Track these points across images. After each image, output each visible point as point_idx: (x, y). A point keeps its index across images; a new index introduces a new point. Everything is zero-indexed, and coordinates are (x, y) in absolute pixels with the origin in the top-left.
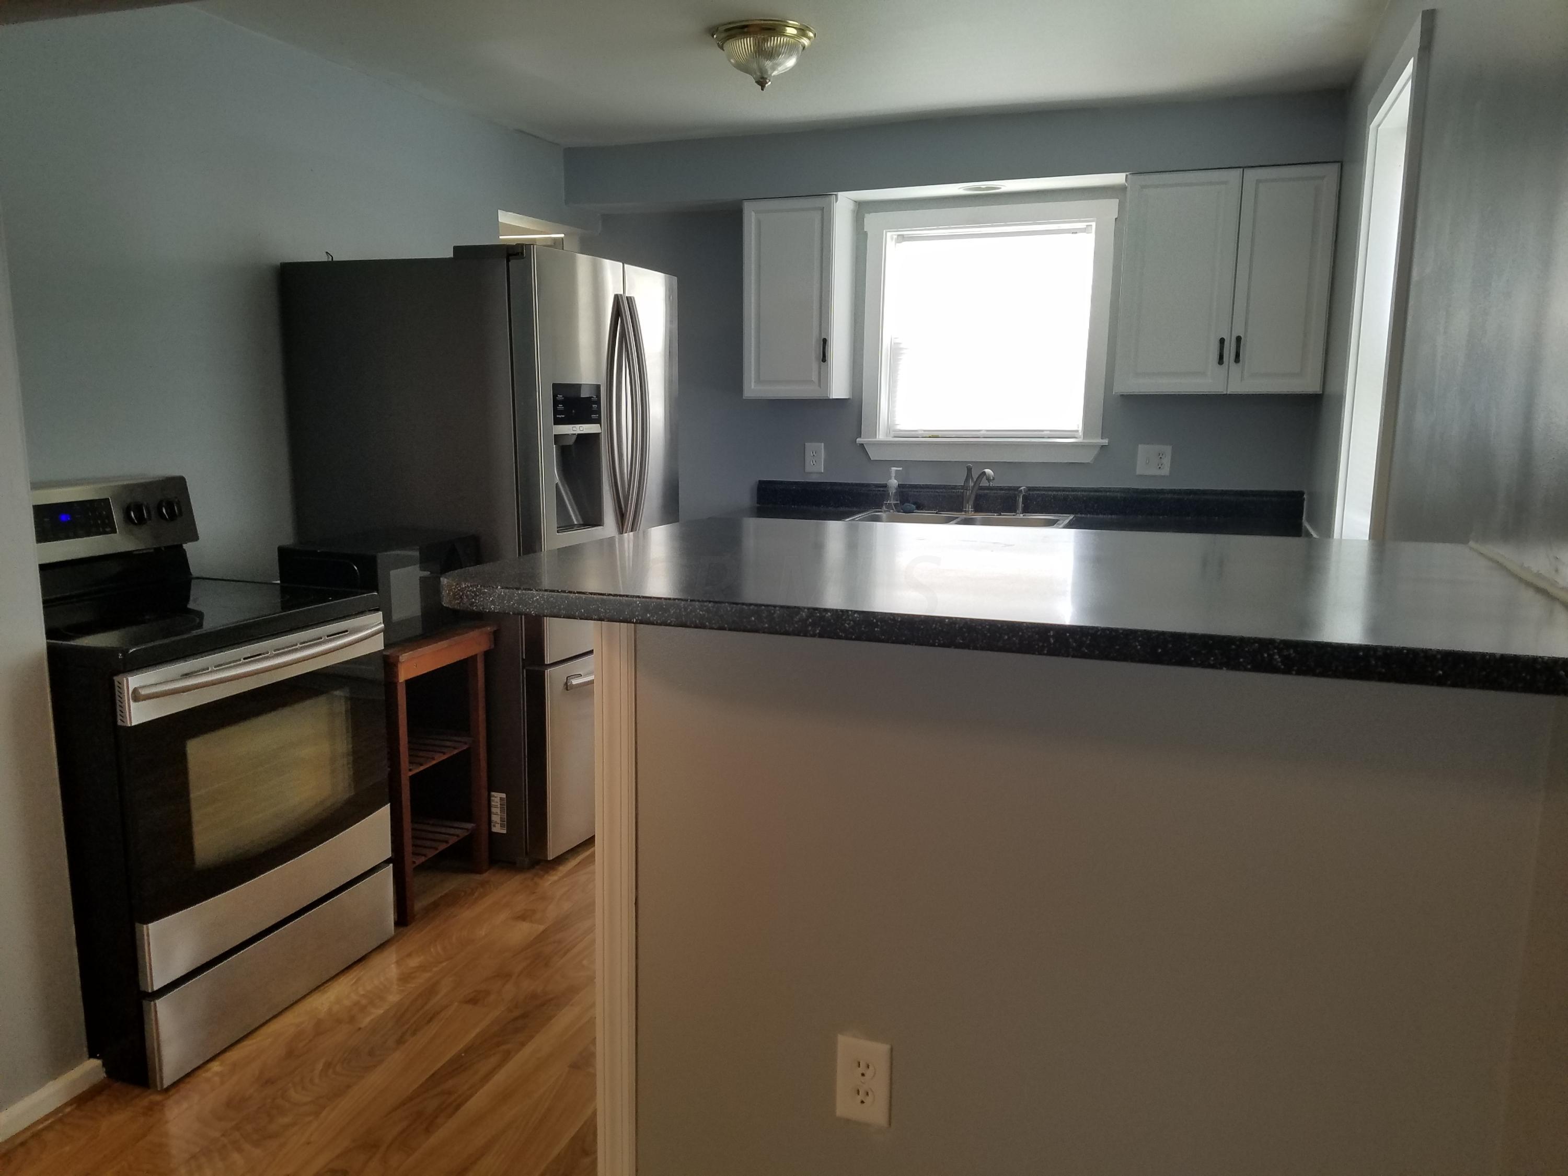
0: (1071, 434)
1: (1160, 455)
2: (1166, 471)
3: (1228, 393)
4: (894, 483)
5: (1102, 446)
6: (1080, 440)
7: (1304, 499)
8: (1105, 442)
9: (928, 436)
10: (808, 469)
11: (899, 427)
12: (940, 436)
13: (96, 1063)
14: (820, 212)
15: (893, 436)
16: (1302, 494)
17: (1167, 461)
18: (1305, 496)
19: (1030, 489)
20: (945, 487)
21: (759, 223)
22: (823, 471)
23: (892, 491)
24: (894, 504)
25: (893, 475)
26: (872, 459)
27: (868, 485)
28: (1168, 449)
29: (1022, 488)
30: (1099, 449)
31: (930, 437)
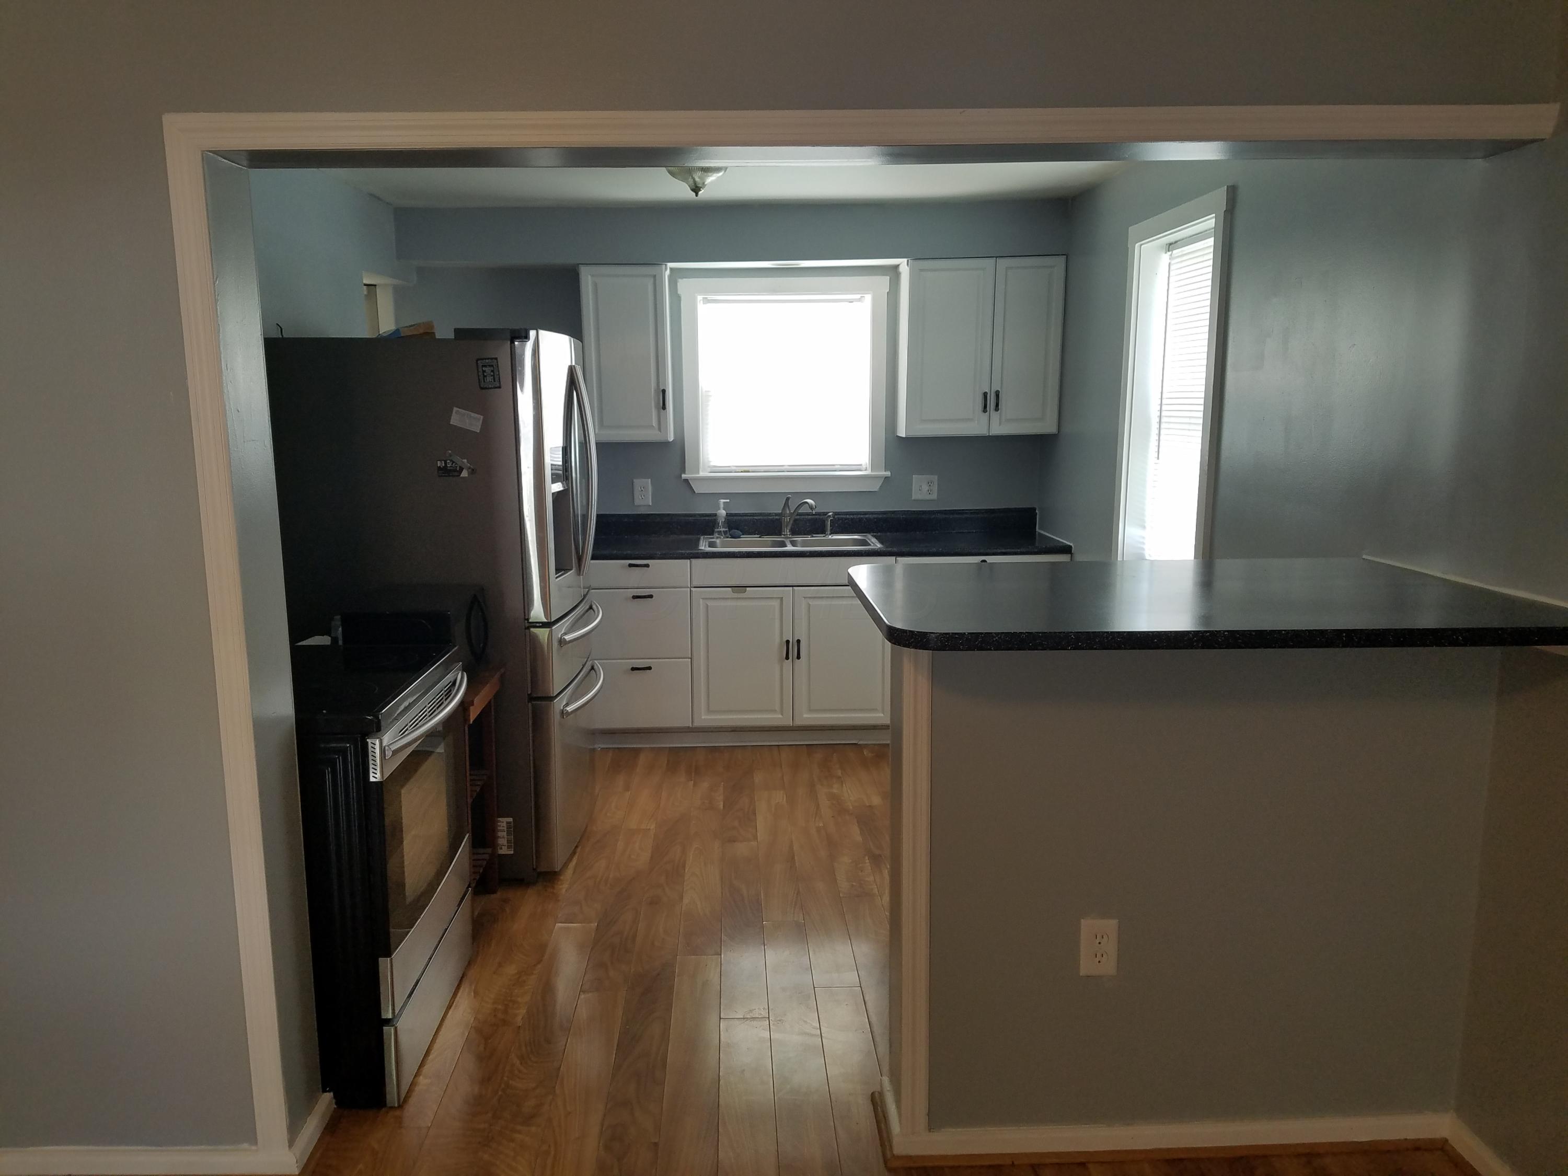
0: (858, 467)
1: (929, 483)
2: (934, 496)
3: (990, 435)
4: (722, 513)
5: (886, 477)
6: (868, 472)
7: (1037, 514)
8: (888, 473)
9: (740, 471)
10: (637, 502)
11: (712, 464)
12: (750, 470)
13: (328, 1096)
14: (652, 280)
15: (710, 471)
16: (1035, 509)
17: (935, 488)
18: (1037, 511)
19: (835, 514)
20: (761, 514)
21: (595, 286)
22: (651, 504)
23: (721, 520)
24: (723, 531)
25: (722, 506)
26: (696, 492)
27: (694, 515)
28: (935, 478)
29: (830, 514)
30: (884, 479)
31: (742, 472)
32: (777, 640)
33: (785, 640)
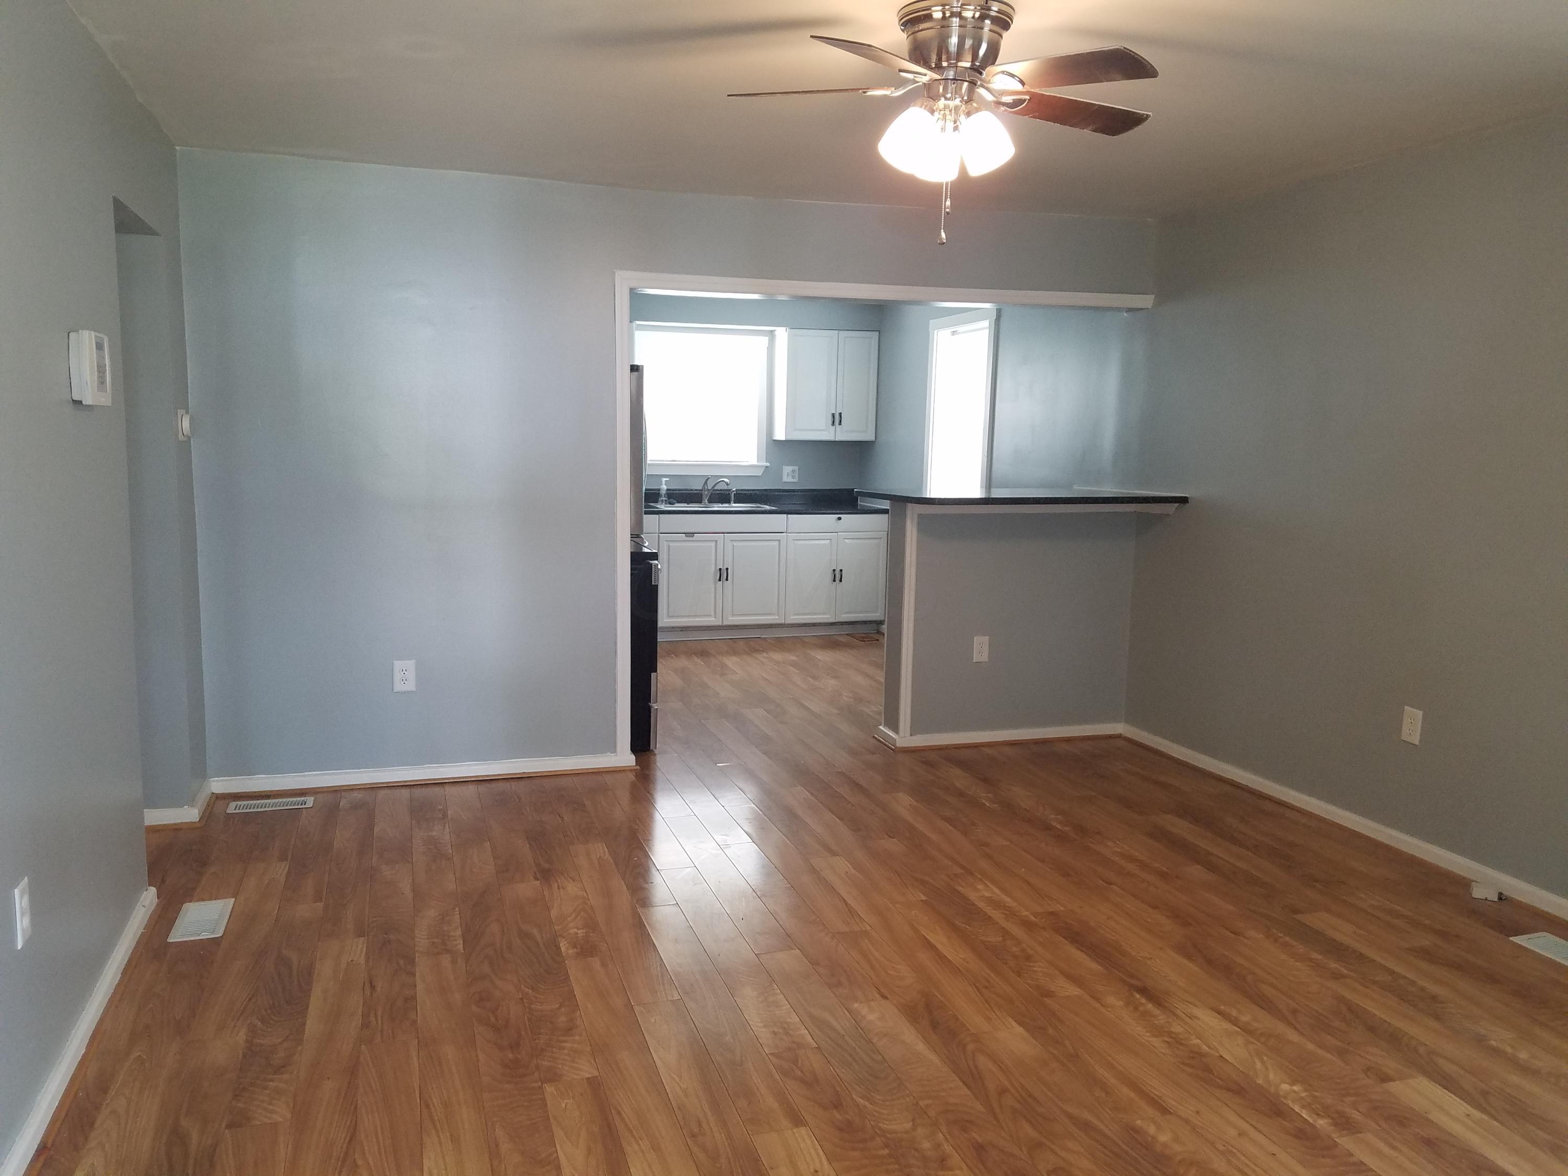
1: (793, 471)
3: (835, 440)
4: (664, 487)
5: (767, 467)
6: (757, 463)
7: (859, 492)
8: (768, 464)
16: (857, 490)
17: (797, 475)
23: (663, 492)
24: (666, 498)
28: (797, 468)
29: (735, 490)
30: (764, 468)
32: (713, 569)
33: (718, 569)
